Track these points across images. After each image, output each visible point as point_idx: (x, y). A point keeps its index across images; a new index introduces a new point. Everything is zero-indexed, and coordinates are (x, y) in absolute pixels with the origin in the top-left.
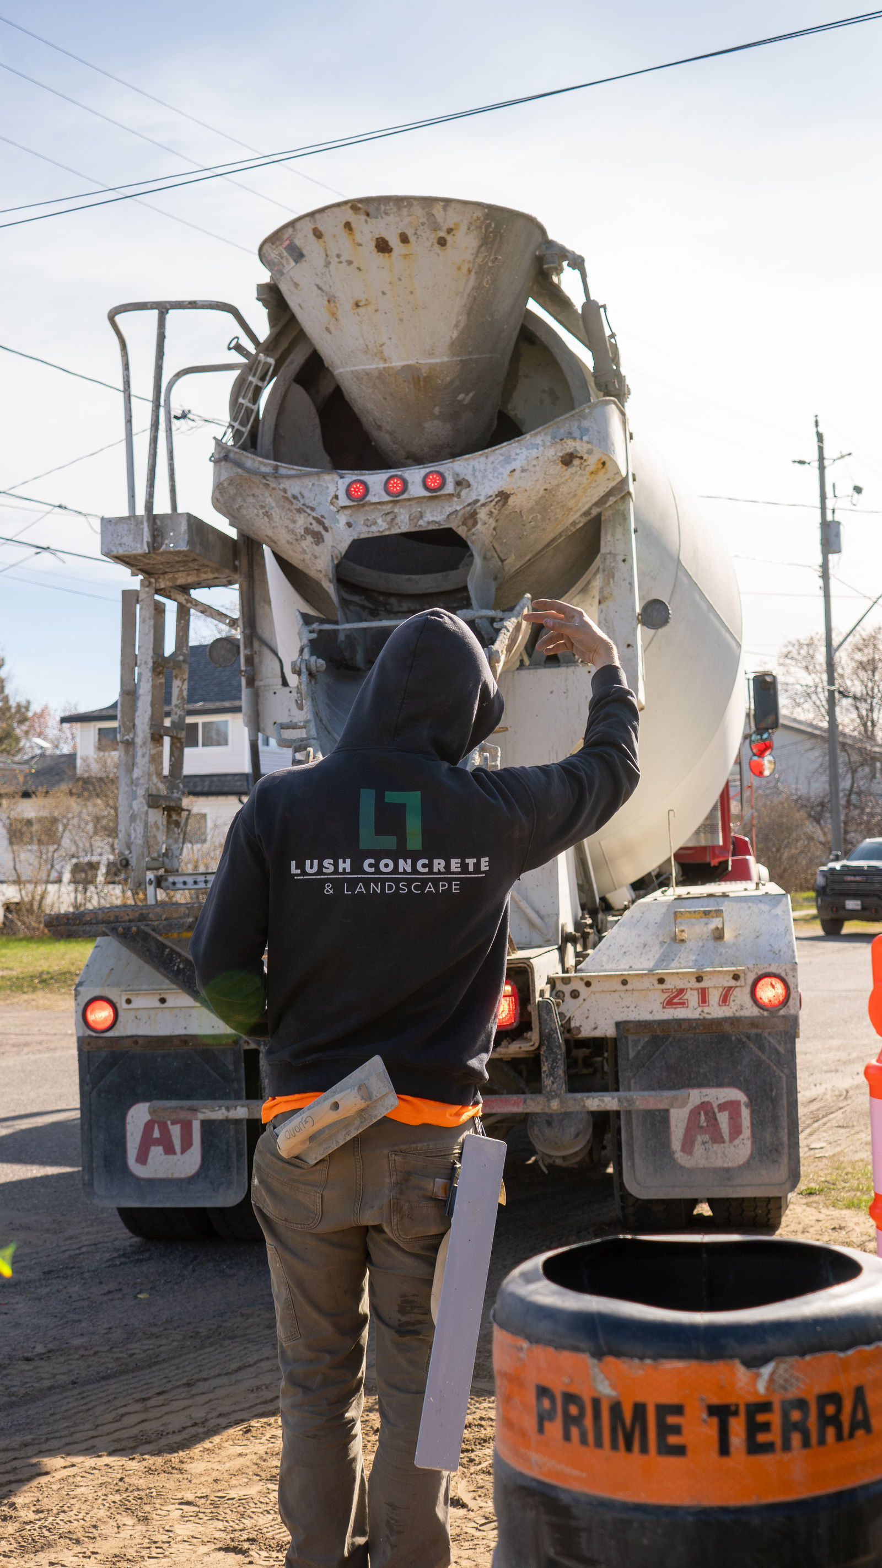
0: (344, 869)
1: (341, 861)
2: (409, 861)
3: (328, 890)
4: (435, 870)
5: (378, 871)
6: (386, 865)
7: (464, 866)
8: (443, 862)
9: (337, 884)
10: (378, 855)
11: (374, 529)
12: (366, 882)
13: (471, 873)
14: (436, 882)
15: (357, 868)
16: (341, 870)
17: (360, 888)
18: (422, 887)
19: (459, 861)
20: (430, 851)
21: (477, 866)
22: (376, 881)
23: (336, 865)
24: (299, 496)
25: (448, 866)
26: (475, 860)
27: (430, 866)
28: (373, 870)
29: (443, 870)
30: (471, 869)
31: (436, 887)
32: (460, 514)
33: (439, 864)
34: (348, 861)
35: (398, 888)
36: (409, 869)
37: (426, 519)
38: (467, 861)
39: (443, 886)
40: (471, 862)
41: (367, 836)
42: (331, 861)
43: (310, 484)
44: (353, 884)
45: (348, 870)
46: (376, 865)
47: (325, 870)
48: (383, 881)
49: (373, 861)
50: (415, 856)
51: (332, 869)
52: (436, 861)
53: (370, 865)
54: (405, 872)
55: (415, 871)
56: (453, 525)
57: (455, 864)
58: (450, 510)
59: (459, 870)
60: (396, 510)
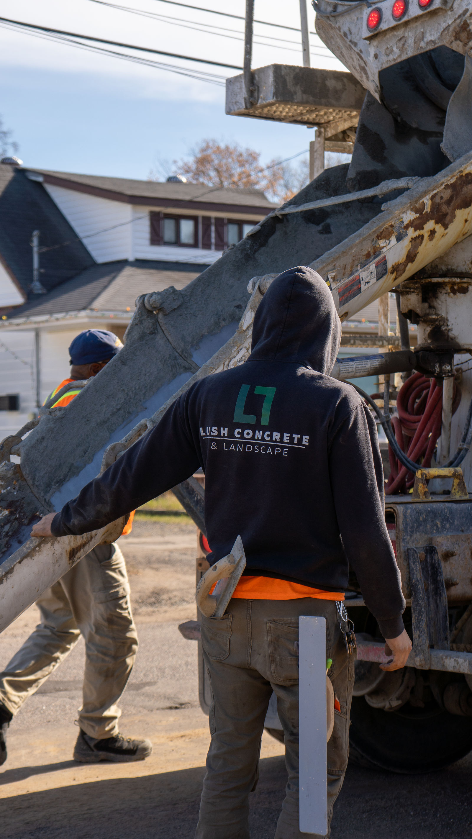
0: (224, 434)
1: (222, 429)
2: (261, 432)
3: (214, 446)
4: (274, 439)
5: (243, 437)
6: (248, 434)
7: (292, 439)
8: (279, 435)
9: (219, 443)
10: (244, 427)
11: (391, 57)
12: (236, 443)
13: (296, 444)
14: (273, 447)
15: (231, 434)
16: (222, 435)
17: (232, 447)
18: (265, 450)
19: (289, 435)
20: (273, 427)
21: (300, 440)
22: (241, 443)
23: (219, 431)
24: (348, 33)
25: (282, 438)
26: (299, 436)
27: (271, 436)
28: (239, 436)
29: (278, 440)
30: (296, 441)
31: (273, 451)
32: (451, 29)
33: (276, 436)
34: (227, 429)
35: (254, 449)
36: (260, 438)
37: (425, 40)
38: (294, 436)
39: (278, 450)
40: (296, 437)
41: (239, 415)
42: (217, 428)
43: (356, 18)
44: (229, 443)
45: (226, 435)
46: (241, 433)
47: (212, 434)
48: (245, 444)
49: (240, 430)
50: (264, 429)
51: (216, 433)
52: (275, 434)
53: (238, 433)
54: (258, 439)
55: (263, 439)
56: (445, 42)
57: (286, 436)
58: (444, 25)
59: (288, 441)
60: (406, 35)
